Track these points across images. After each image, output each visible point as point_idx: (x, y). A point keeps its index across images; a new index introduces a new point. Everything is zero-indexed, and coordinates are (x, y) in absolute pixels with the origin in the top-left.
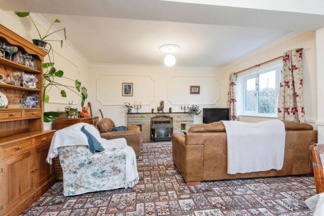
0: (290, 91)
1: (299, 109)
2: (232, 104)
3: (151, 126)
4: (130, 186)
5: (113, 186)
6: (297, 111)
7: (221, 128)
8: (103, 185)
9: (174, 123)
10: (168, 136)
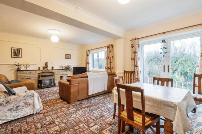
0: (109, 61)
1: (112, 67)
2: (87, 65)
3: (38, 79)
4: (37, 112)
5: (25, 115)
6: (111, 68)
7: (86, 76)
8: (18, 115)
9: (55, 76)
10: (51, 84)
